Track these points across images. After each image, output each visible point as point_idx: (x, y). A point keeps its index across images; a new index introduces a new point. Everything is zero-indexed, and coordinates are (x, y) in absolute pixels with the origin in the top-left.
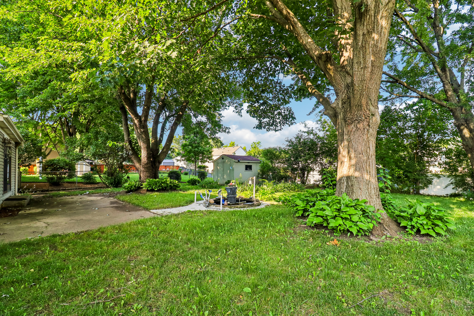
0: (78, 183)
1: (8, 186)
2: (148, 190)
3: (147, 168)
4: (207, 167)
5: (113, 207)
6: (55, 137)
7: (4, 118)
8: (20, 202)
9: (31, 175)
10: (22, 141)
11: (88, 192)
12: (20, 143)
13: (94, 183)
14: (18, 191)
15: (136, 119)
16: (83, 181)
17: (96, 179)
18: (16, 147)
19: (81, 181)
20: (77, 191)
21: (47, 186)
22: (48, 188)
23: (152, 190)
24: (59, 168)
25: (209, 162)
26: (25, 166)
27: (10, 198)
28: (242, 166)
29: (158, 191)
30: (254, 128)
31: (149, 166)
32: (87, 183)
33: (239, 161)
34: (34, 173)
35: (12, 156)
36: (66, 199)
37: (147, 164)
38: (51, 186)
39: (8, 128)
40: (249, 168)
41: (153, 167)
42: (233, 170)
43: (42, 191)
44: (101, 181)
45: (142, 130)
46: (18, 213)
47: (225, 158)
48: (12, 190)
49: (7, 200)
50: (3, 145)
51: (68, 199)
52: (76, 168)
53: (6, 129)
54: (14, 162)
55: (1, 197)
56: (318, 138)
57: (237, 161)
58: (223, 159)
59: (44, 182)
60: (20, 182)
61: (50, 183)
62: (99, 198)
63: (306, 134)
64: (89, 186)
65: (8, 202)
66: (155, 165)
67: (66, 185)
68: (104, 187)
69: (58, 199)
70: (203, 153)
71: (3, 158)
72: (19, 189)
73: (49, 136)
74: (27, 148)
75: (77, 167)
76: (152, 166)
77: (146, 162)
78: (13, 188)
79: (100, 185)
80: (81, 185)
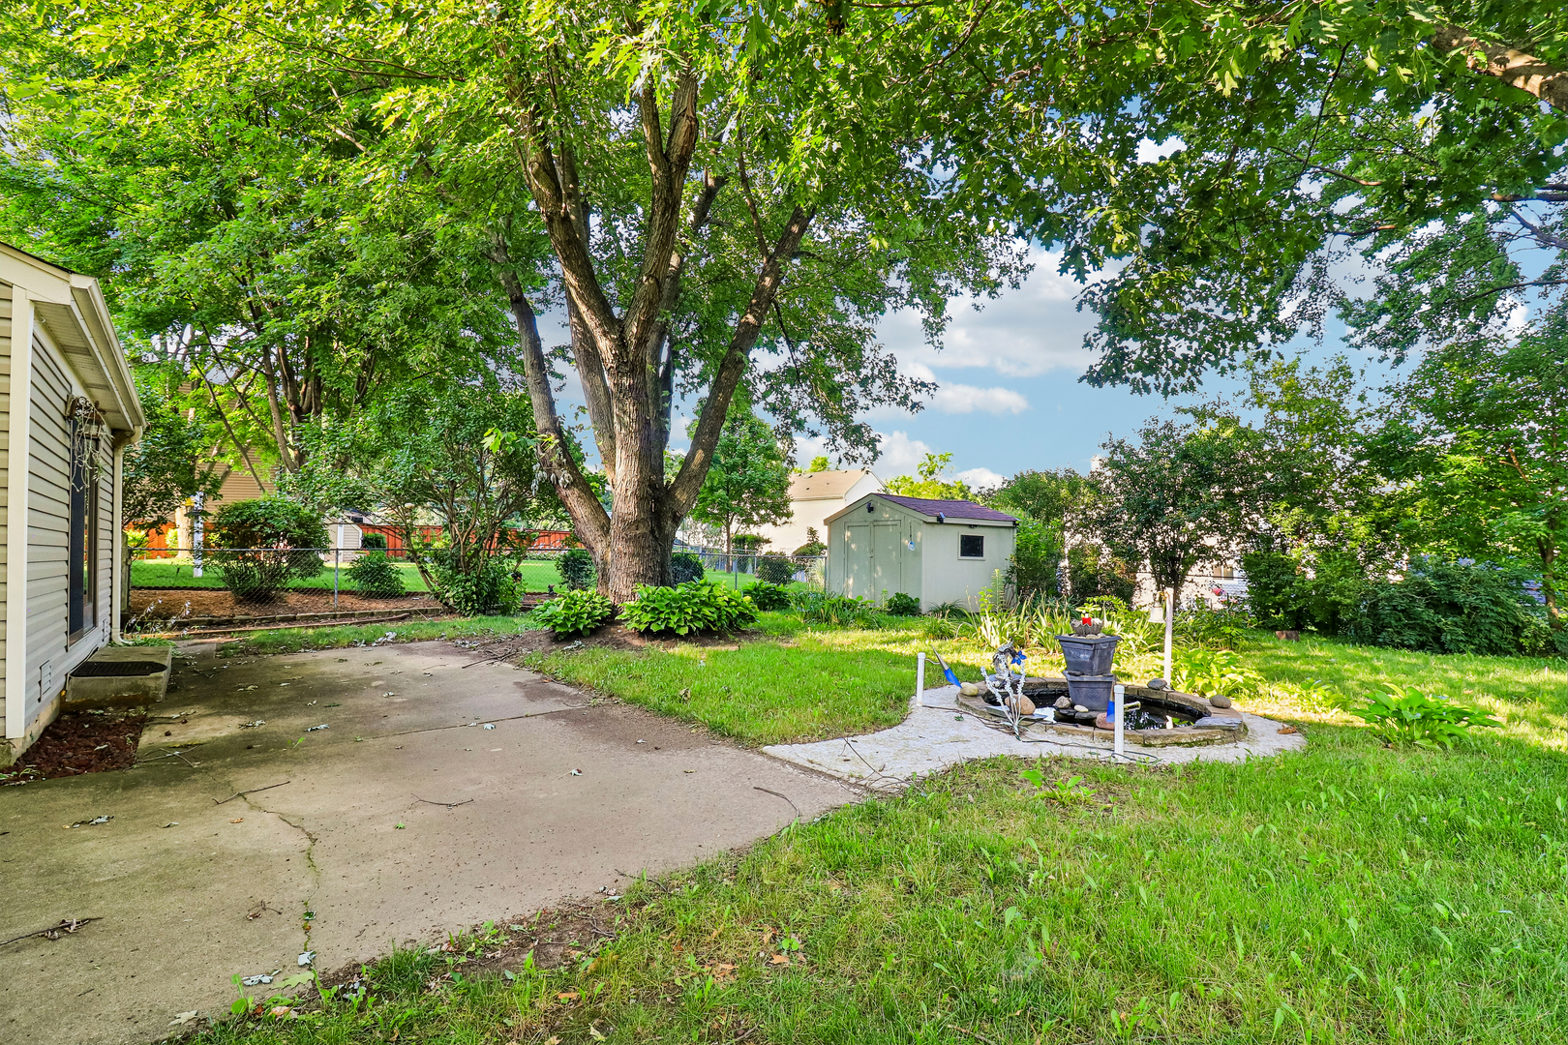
0: (341, 593)
1: (88, 608)
2: (647, 634)
3: (635, 539)
4: (768, 541)
5: (552, 716)
6: (245, 422)
7: (72, 289)
8: (139, 679)
9: (159, 561)
10: (140, 423)
11: (392, 635)
12: (133, 434)
13: (393, 593)
14: (122, 627)
15: (605, 334)
16: (355, 585)
17: (400, 577)
18: (114, 448)
19: (347, 586)
20: (345, 630)
21: (225, 606)
22: (228, 612)
23: (668, 635)
24: (269, 536)
25: (775, 524)
26: (141, 527)
27: (96, 659)
28: (949, 540)
29: (690, 637)
30: (1081, 380)
31: (643, 535)
32: (370, 596)
33: (940, 521)
34: (168, 552)
35: (102, 484)
36: (316, 662)
37: (637, 523)
38: (239, 602)
39: (87, 351)
40: (972, 547)
41: (656, 539)
42: (917, 554)
43: (210, 624)
44: (425, 588)
45: (626, 382)
46: (136, 740)
47: (877, 506)
48: (100, 624)
49: (85, 669)
50: (69, 430)
51: (326, 664)
52: (331, 538)
53: (78, 359)
54: (110, 508)
55: (62, 660)
56: (1242, 434)
57: (934, 520)
58: (871, 509)
59: (213, 589)
60: (129, 587)
61: (236, 591)
62: (454, 663)
63: (1190, 418)
64: (380, 606)
65: (90, 682)
66: (661, 528)
67: (293, 599)
68: (436, 613)
69: (287, 660)
70: (759, 490)
71: (67, 485)
72: (124, 619)
73: (223, 417)
74: (152, 453)
75: (336, 532)
76: (652, 532)
77: (631, 518)
78: (103, 613)
79: (418, 604)
80: (349, 602)
